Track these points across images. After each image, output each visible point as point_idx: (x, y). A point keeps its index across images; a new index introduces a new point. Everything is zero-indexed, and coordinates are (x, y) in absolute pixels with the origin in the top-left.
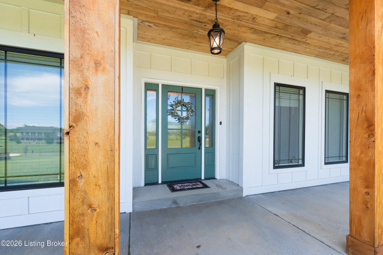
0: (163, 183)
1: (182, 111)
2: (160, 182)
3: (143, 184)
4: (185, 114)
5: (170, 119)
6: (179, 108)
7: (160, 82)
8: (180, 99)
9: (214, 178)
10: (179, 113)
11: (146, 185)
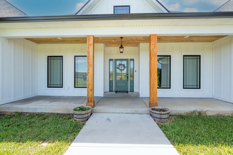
0: (115, 91)
1: (121, 67)
2: (114, 91)
3: (108, 91)
4: (123, 68)
5: (117, 70)
6: (121, 66)
7: (114, 58)
8: (121, 63)
9: (134, 91)
10: (121, 68)
11: (109, 91)
